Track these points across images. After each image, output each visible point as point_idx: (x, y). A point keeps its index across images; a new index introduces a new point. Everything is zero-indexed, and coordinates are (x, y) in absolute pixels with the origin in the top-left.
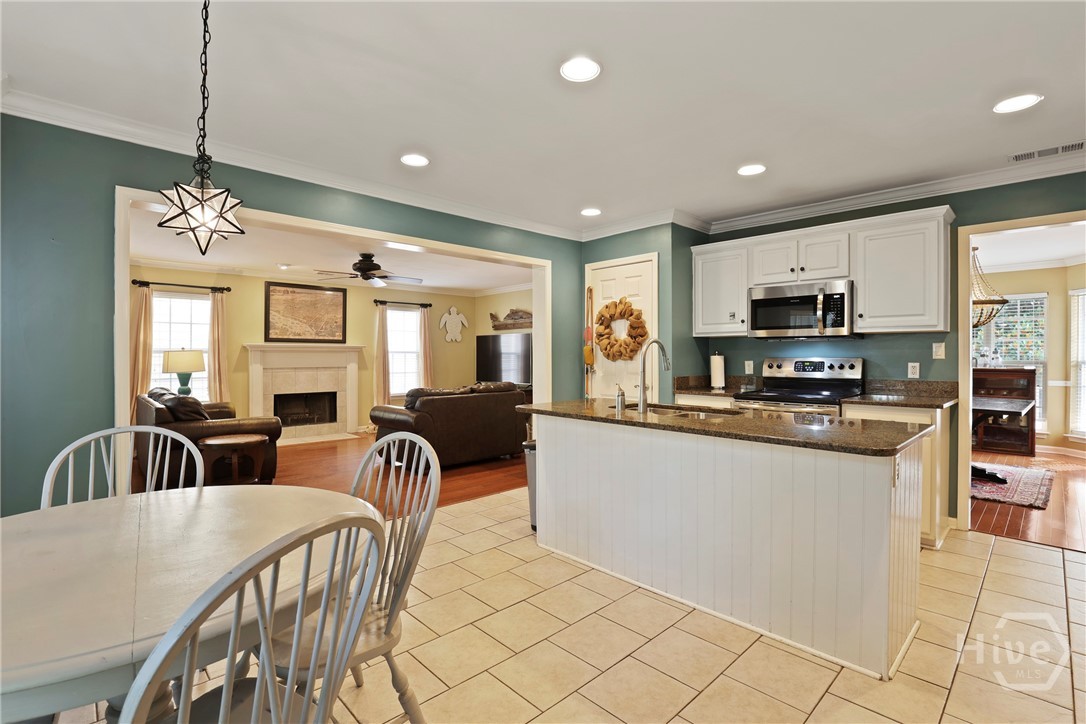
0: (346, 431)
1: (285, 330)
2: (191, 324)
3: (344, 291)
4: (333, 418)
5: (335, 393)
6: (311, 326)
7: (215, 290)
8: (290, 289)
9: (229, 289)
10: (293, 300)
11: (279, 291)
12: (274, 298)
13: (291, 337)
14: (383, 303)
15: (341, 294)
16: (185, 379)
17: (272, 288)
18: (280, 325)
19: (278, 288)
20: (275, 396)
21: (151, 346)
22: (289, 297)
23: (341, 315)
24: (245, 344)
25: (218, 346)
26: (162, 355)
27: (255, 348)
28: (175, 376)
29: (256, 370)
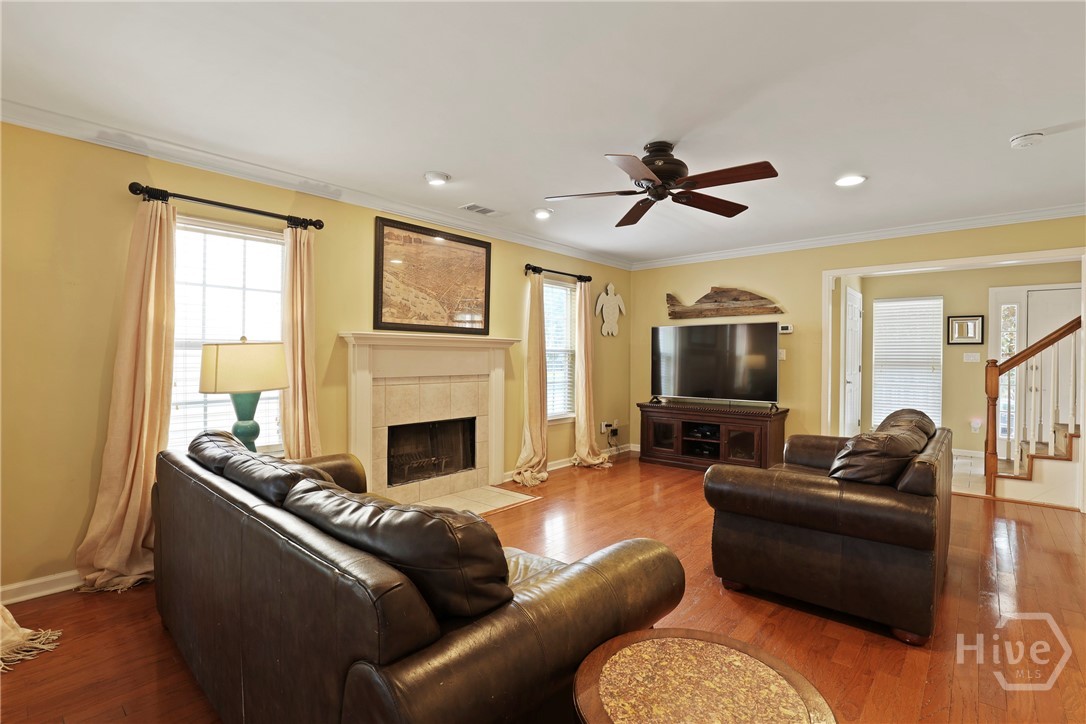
0: (487, 484)
1: (405, 309)
2: (244, 288)
3: (487, 246)
4: (470, 462)
5: (473, 420)
6: (442, 303)
7: (295, 222)
8: (414, 235)
9: (319, 225)
10: (418, 254)
11: (398, 238)
12: (390, 247)
13: (414, 322)
14: (537, 270)
15: (482, 251)
16: (246, 405)
17: (387, 230)
18: (397, 299)
19: (397, 232)
20: (390, 428)
21: (171, 331)
22: (412, 249)
23: (482, 288)
24: (344, 332)
25: (301, 333)
26: (199, 352)
27: (360, 338)
28: (228, 397)
29: (361, 381)
